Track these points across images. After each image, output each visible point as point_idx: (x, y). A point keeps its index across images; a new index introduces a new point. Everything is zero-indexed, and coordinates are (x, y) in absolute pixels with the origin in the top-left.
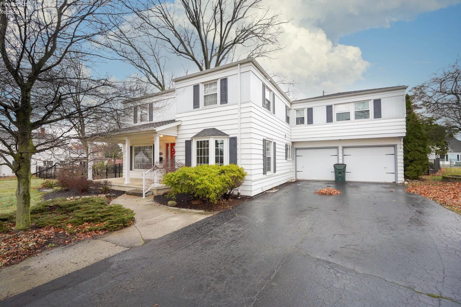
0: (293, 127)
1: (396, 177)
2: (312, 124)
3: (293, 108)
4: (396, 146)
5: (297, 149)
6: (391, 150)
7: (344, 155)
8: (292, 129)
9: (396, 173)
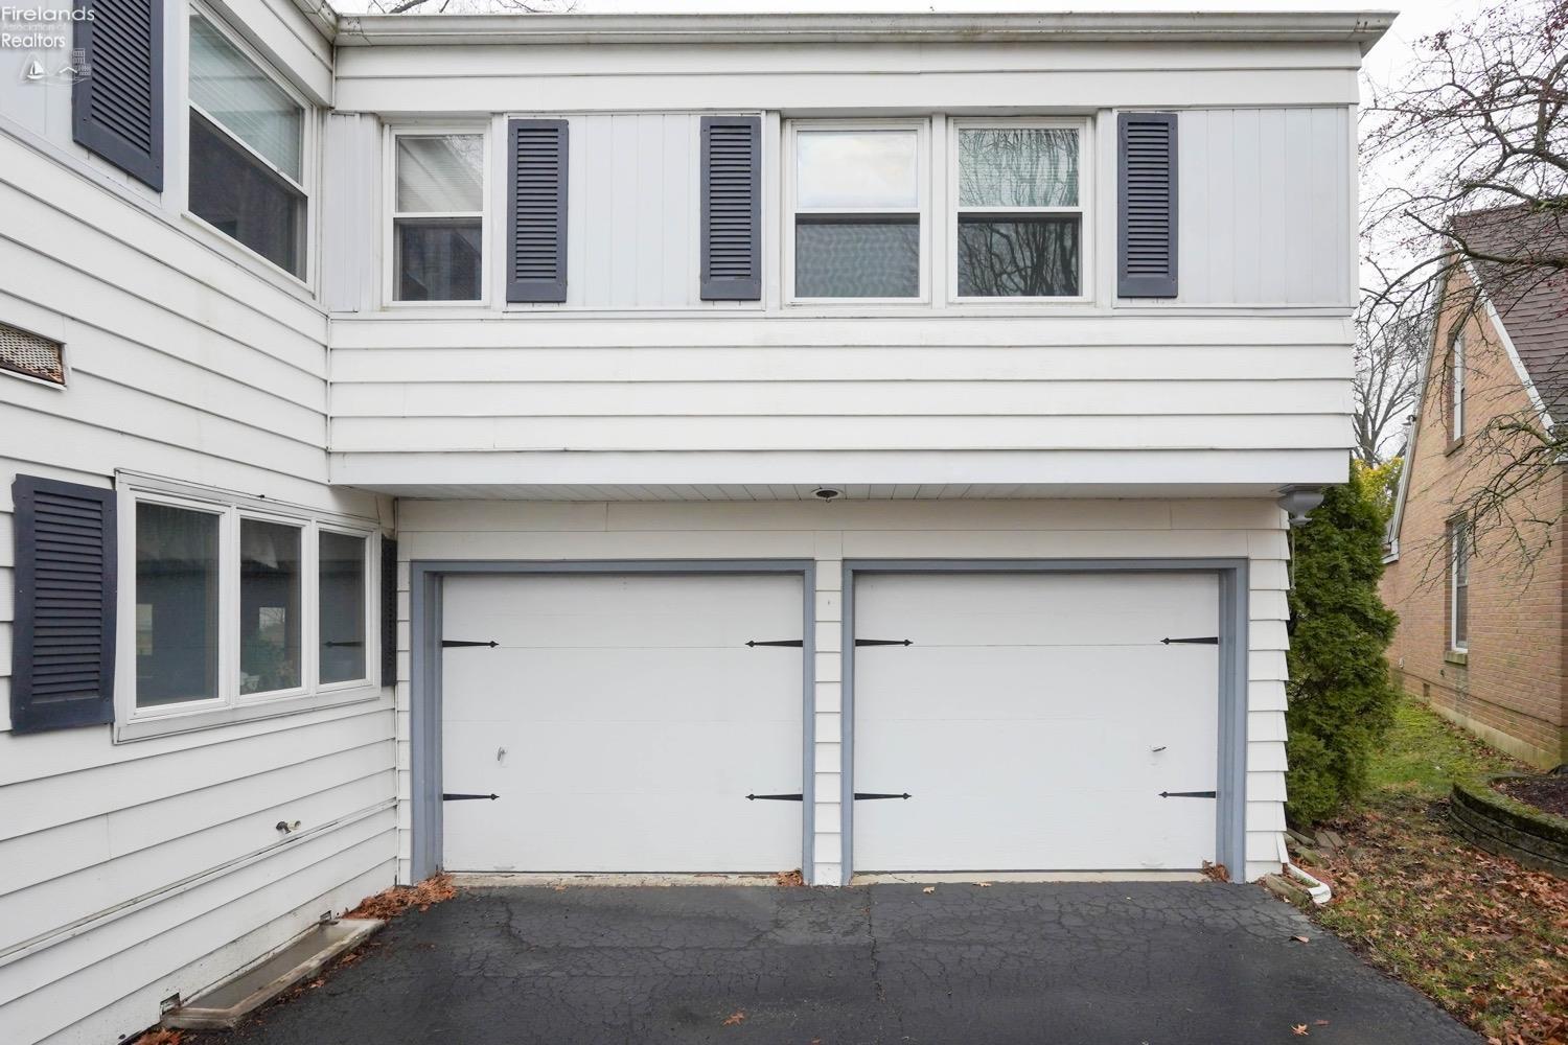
0: (353, 316)
1: (1230, 828)
2: (561, 300)
3: (350, 97)
4: (1239, 574)
5: (437, 576)
6: (1198, 607)
7: (860, 643)
8: (341, 336)
9: (1227, 795)
